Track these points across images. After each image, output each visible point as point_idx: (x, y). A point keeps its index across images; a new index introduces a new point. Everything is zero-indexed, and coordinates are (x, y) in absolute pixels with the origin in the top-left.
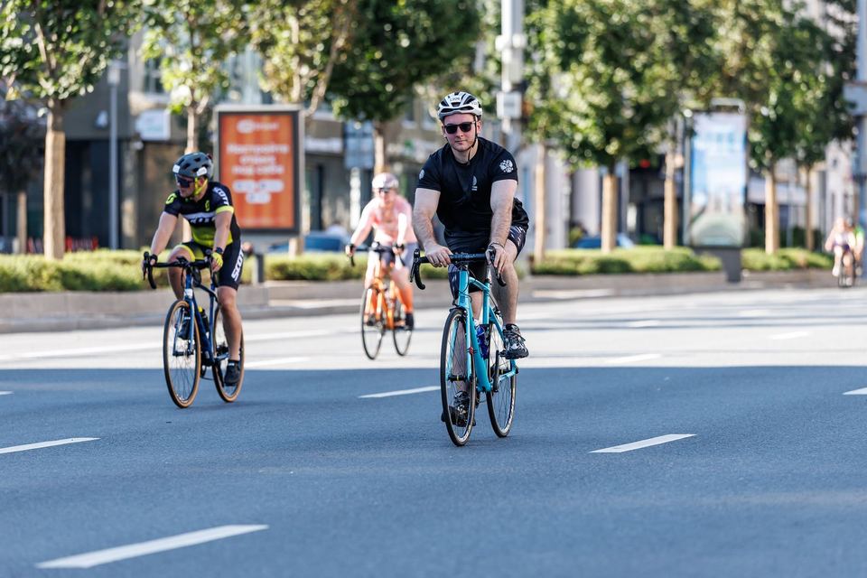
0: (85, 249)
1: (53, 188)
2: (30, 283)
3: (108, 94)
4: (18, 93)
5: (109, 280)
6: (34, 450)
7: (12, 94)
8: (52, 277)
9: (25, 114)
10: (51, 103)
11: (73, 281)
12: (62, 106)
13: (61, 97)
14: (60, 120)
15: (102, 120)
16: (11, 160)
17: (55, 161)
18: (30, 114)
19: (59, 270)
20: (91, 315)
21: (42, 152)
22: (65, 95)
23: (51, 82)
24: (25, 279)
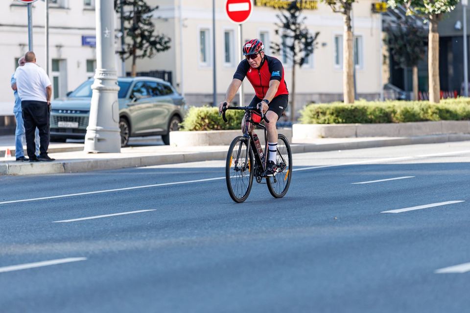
0: (452, 97)
1: (433, 64)
2: (422, 117)
3: (462, 11)
4: (412, 12)
5: (465, 114)
6: (429, 208)
7: (409, 13)
8: (434, 113)
9: (415, 23)
10: (431, 17)
11: (446, 115)
12: (437, 18)
13: (436, 13)
14: (436, 26)
15: (458, 25)
16: (409, 49)
17: (434, 49)
18: (419, 23)
19: (438, 109)
20: (456, 133)
21: (426, 44)
22: (439, 12)
23: (430, 5)
24: (419, 114)
